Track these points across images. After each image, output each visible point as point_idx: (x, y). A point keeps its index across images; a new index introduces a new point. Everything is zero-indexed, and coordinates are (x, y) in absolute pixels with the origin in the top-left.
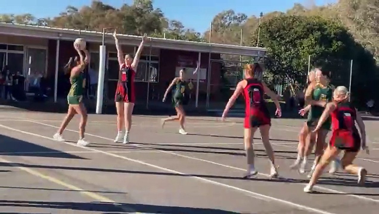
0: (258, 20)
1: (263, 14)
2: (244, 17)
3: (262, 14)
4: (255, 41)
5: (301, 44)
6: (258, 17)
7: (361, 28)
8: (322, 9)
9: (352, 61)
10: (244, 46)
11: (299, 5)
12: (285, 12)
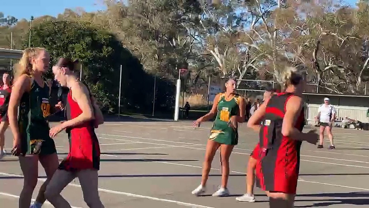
0: (29, 24)
1: (34, 18)
2: (14, 20)
3: (32, 17)
4: (26, 45)
5: (73, 49)
6: (29, 20)
7: (129, 35)
8: (93, 15)
9: (121, 65)
10: (15, 49)
11: (70, 10)
12: (57, 17)
